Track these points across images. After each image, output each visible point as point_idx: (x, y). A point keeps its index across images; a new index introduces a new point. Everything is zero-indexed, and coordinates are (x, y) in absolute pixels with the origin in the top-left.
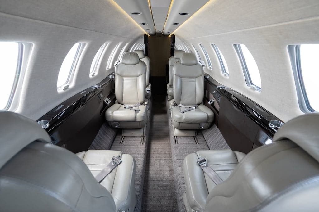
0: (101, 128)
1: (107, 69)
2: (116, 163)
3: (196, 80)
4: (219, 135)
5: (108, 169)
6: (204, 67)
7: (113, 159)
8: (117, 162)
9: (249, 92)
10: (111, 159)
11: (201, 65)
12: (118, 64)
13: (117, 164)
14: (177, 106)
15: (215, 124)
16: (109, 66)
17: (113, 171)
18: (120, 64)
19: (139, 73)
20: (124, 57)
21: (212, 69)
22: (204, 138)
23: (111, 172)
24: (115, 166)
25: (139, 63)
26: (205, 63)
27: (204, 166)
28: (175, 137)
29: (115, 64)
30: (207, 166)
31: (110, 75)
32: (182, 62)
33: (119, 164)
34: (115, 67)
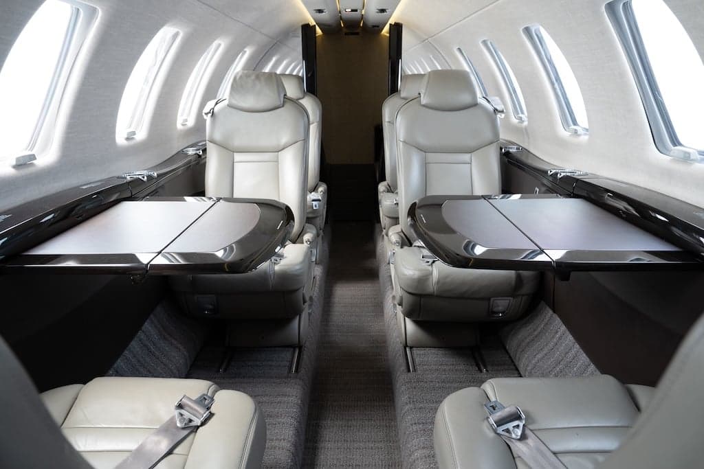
0: (152, 316)
1: (179, 126)
2: (190, 421)
3: (474, 158)
4: (560, 338)
5: (158, 443)
6: (499, 116)
7: (180, 406)
8: (193, 418)
9: (667, 174)
10: (174, 407)
11: (491, 108)
12: (216, 110)
13: (193, 424)
14: (411, 245)
15: (542, 302)
16: (185, 116)
17: (176, 451)
18: (223, 110)
19: (285, 139)
20: (237, 86)
21: (526, 123)
22: (507, 352)
23: (170, 452)
24: (186, 432)
25: (283, 106)
26: (504, 103)
27: (514, 436)
28: (408, 349)
29: (206, 109)
30: (523, 437)
31: (192, 146)
32: (424, 100)
33: (203, 424)
34: (208, 118)
